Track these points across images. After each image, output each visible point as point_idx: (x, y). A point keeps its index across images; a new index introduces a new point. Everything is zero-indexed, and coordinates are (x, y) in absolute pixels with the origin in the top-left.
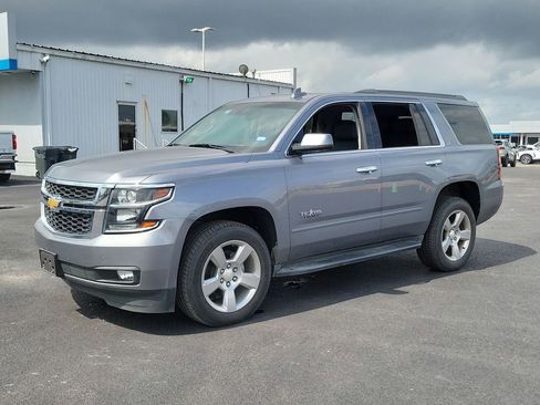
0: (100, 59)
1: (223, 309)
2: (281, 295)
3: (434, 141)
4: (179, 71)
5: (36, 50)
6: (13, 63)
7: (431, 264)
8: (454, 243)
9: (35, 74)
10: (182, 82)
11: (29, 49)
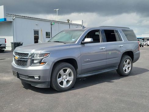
0: (29, 18)
1: (63, 87)
2: (79, 83)
3: (121, 40)
4: (51, 21)
5: (12, 16)
6: (5, 19)
7: (120, 74)
8: (127, 68)
9: (11, 22)
10: (51, 24)
11: (9, 15)
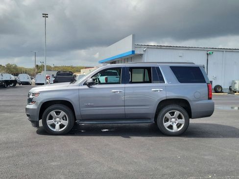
0: (168, 48)
4: (206, 49)
6: (133, 52)
9: (141, 55)
10: (208, 54)
11: (139, 46)
